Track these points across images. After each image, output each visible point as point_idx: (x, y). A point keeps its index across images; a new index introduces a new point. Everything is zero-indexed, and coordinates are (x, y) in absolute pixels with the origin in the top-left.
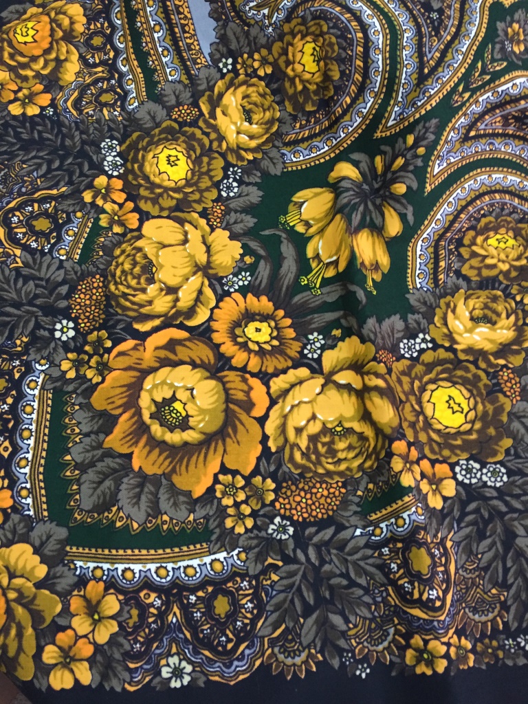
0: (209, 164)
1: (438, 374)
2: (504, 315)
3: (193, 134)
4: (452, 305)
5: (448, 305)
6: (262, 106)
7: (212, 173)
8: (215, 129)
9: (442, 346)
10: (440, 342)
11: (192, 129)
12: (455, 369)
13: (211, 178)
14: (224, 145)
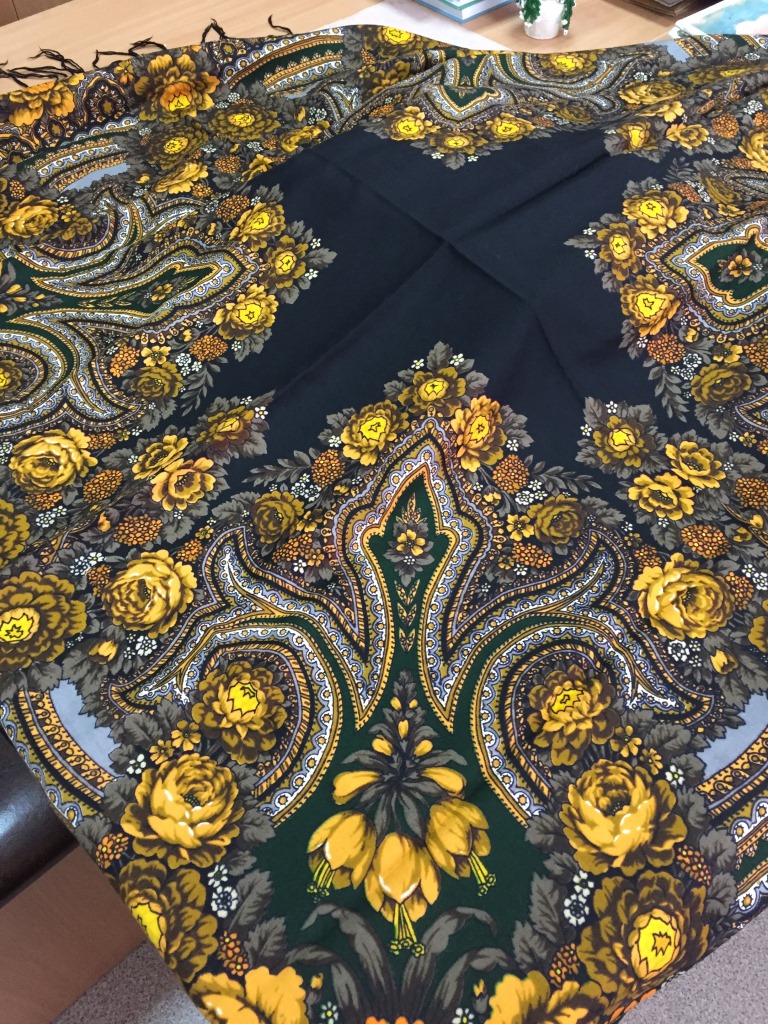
0: (180, 889)
1: (627, 913)
2: (629, 784)
3: (136, 869)
4: (574, 811)
5: (571, 816)
6: (206, 778)
7: (190, 899)
8: (161, 842)
9: (603, 876)
10: (596, 871)
11: (131, 864)
12: (637, 892)
13: (193, 905)
14: (184, 853)
